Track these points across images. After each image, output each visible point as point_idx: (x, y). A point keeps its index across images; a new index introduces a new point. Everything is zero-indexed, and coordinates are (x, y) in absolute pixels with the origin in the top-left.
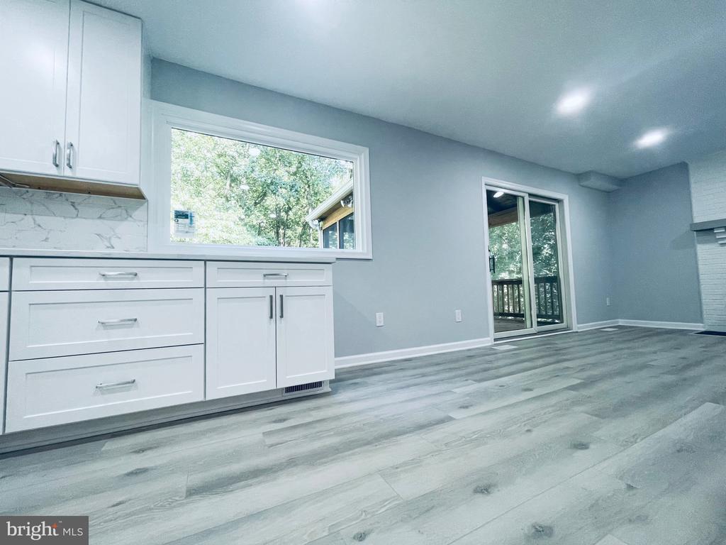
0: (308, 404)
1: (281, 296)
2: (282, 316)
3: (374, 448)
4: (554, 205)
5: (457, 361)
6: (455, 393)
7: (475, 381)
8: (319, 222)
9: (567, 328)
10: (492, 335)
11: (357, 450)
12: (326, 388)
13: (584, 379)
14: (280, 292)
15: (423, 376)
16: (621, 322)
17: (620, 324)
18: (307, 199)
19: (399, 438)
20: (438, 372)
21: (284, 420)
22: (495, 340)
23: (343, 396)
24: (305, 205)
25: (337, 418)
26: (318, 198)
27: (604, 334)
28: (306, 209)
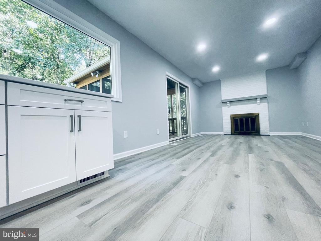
0: (101, 186)
1: (79, 116)
2: (80, 130)
3: (163, 202)
4: (186, 89)
5: (160, 152)
6: (173, 165)
7: (177, 158)
8: (74, 84)
9: (189, 136)
10: (169, 140)
11: (154, 207)
12: (106, 175)
13: (212, 152)
14: (77, 113)
15: (152, 160)
16: (202, 133)
17: (202, 134)
18: (56, 74)
19: (170, 192)
20: (158, 157)
21: (89, 202)
22: (170, 142)
23: (120, 177)
24: (54, 78)
25: (126, 190)
26: (64, 75)
27: (200, 137)
28: (55, 80)
